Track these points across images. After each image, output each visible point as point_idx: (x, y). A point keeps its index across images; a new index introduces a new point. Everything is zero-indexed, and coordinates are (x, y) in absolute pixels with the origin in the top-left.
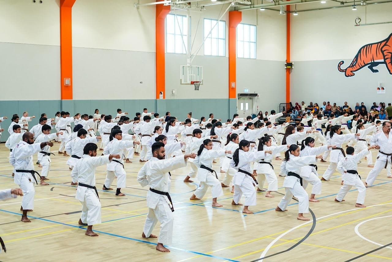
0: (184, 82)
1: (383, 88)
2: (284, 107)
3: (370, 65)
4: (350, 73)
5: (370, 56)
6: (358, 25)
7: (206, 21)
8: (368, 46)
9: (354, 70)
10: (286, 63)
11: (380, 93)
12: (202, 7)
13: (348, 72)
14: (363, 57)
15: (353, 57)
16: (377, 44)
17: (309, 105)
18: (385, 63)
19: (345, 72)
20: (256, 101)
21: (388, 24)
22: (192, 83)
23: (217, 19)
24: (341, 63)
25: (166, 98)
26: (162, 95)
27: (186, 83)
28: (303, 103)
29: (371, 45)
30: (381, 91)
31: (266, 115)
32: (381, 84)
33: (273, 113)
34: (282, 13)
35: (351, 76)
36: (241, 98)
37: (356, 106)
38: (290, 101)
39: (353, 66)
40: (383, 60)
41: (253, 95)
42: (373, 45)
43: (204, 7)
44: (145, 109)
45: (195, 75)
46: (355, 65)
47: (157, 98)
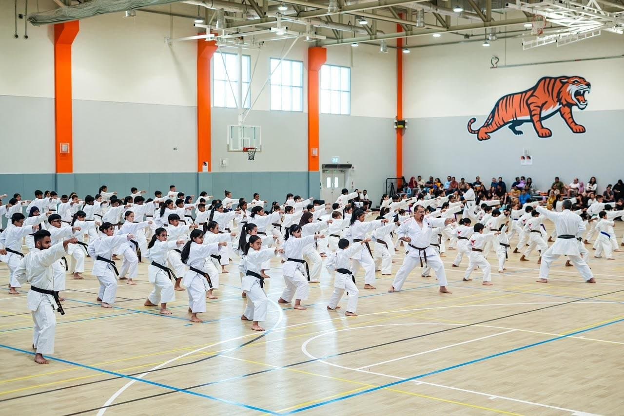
0: (233, 148)
1: (529, 158)
2: (392, 184)
3: (511, 124)
4: (484, 136)
5: (511, 111)
6: (495, 67)
7: (274, 63)
8: (509, 97)
9: (490, 131)
10: (396, 121)
11: (524, 164)
12: (261, 43)
13: (482, 134)
14: (502, 112)
15: (488, 113)
16: (521, 95)
17: (429, 180)
18: (531, 121)
19: (478, 133)
20: (350, 175)
21: (535, 66)
22: (246, 150)
23: (279, 58)
24: (473, 121)
25: (213, 171)
26: (207, 166)
27: (238, 150)
28: (420, 178)
29: (512, 96)
30: (526, 161)
31: (364, 195)
32: (526, 151)
33: (345, 193)
34: (383, 50)
35: (486, 139)
36: (327, 170)
37: (493, 183)
38: (403, 175)
39: (488, 125)
40: (528, 118)
41: (345, 167)
42: (515, 96)
43: (263, 42)
44: (172, 187)
45: (249, 138)
46: (491, 123)
47: (199, 171)
